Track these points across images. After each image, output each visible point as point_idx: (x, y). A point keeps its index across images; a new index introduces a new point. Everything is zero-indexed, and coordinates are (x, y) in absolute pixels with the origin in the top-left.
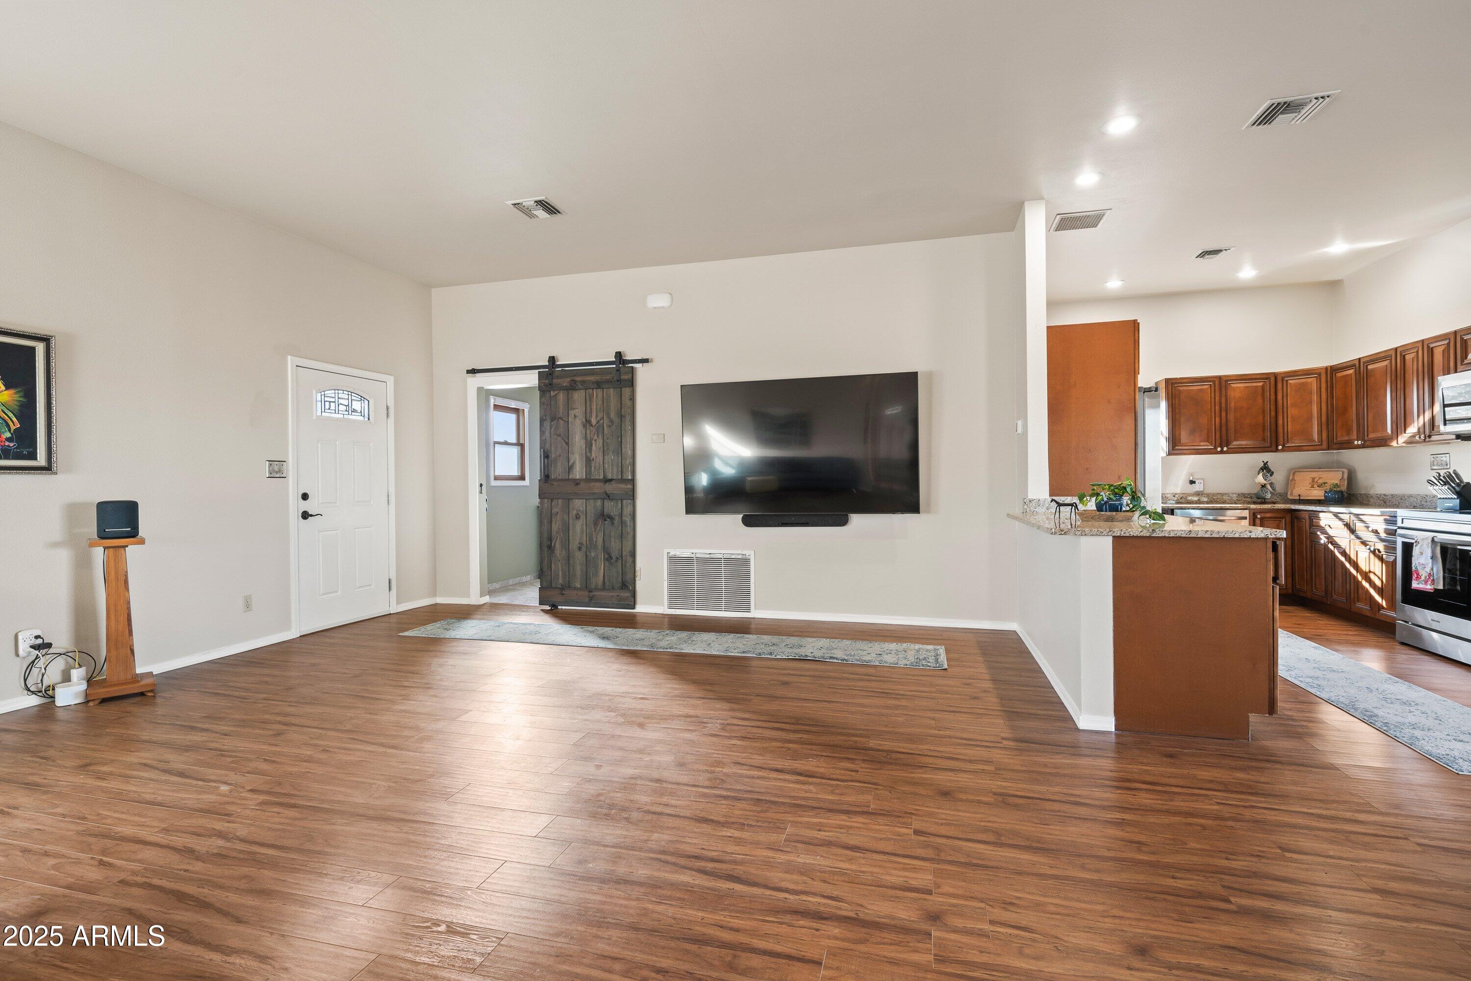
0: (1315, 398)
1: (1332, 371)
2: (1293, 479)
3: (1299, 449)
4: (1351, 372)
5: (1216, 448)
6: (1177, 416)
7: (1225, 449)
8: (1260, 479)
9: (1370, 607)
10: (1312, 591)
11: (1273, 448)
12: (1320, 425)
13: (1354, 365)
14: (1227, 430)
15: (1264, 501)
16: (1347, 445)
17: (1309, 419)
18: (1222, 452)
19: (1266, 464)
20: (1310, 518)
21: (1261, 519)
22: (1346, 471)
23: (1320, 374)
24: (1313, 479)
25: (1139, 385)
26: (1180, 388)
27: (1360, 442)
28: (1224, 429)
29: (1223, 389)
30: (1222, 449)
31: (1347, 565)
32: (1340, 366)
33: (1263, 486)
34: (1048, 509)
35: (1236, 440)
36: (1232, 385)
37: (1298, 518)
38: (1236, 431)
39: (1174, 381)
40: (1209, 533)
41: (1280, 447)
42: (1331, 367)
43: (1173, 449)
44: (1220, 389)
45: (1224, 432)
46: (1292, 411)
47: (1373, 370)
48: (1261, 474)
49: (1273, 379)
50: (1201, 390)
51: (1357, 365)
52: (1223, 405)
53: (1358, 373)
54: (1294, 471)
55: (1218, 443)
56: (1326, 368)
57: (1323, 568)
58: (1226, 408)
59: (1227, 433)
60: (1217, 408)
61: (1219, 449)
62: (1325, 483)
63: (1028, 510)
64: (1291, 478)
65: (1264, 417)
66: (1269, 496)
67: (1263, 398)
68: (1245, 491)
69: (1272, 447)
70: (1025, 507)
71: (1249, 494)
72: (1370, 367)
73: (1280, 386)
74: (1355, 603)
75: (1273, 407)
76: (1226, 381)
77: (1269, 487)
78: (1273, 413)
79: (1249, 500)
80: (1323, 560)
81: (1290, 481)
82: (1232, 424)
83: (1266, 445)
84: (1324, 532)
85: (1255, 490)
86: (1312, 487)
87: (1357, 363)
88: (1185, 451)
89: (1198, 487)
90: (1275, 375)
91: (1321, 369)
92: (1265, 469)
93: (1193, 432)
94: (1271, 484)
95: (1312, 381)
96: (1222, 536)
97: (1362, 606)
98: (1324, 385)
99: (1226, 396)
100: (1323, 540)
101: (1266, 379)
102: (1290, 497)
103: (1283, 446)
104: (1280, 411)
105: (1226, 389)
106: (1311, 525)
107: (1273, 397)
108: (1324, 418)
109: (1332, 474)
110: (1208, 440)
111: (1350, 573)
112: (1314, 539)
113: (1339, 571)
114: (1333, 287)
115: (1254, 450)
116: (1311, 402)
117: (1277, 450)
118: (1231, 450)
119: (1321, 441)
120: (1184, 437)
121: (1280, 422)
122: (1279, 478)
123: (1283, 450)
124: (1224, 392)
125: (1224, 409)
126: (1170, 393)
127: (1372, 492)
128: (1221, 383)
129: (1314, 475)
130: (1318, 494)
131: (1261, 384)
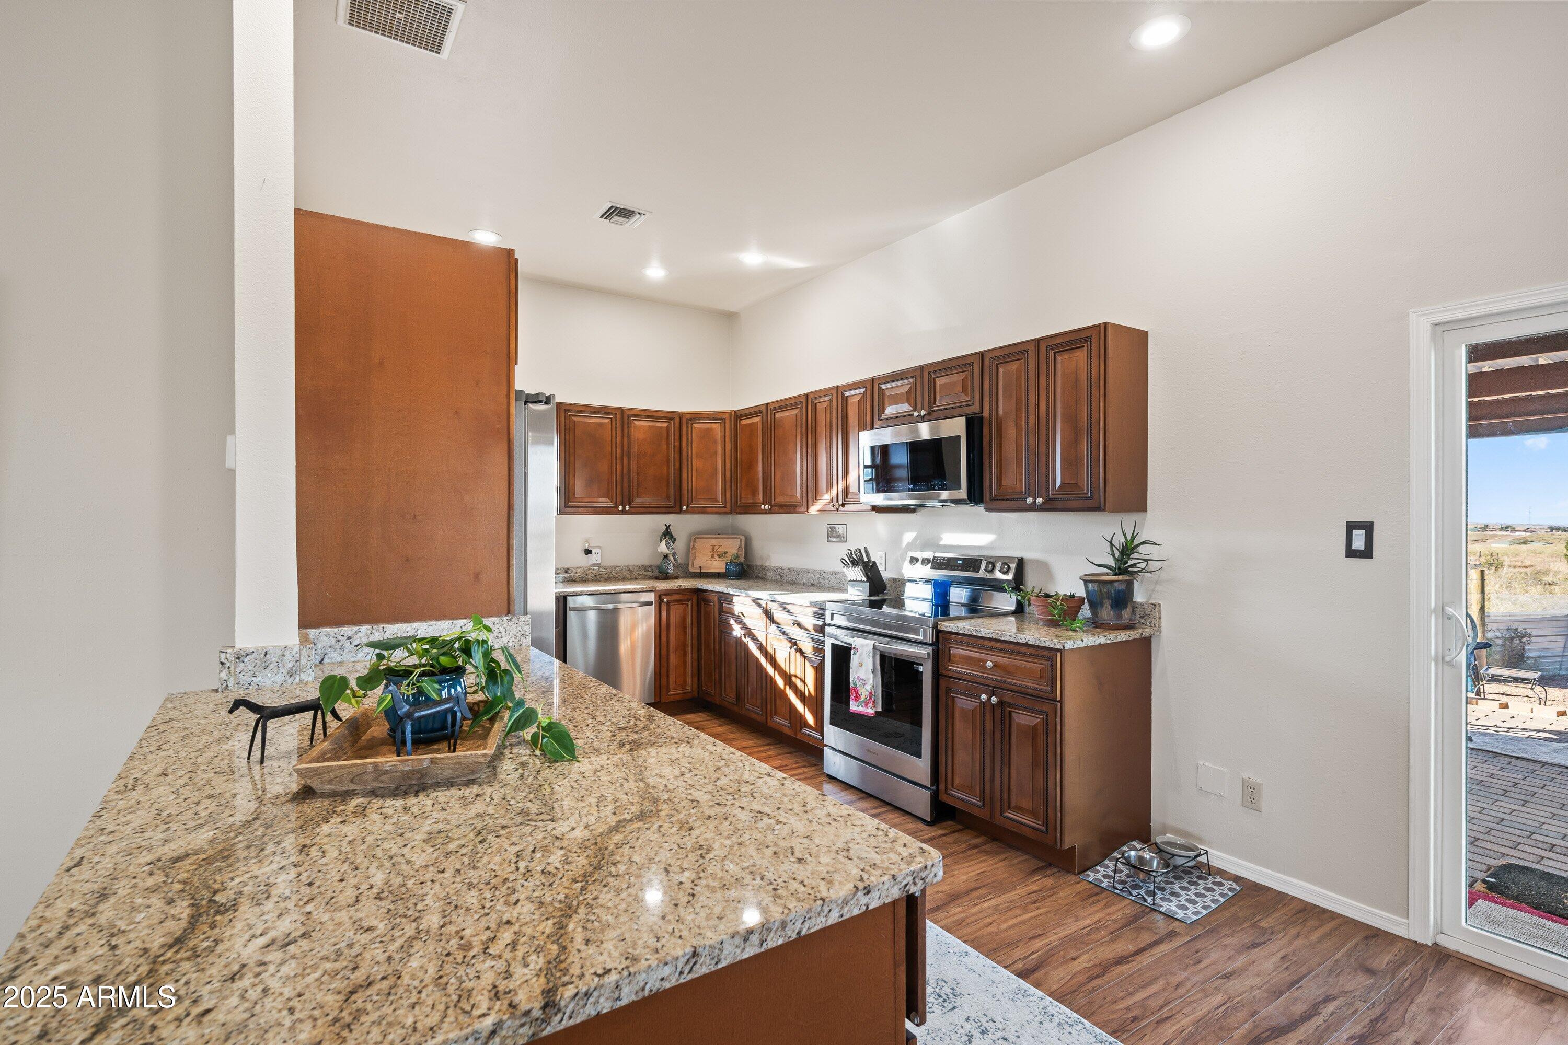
0: (719, 448)
1: (738, 416)
2: (694, 548)
3: (702, 511)
4: (757, 420)
5: (616, 507)
6: (571, 459)
7: (627, 508)
8: (663, 548)
9: (790, 723)
10: (721, 695)
11: (677, 509)
12: (724, 482)
13: (761, 412)
14: (629, 482)
15: (666, 577)
16: (751, 509)
17: (714, 474)
18: (624, 512)
19: (668, 527)
20: (719, 601)
21: (668, 603)
22: (743, 538)
23: (724, 420)
24: (713, 547)
25: (518, 387)
26: (576, 419)
27: (767, 507)
28: (626, 480)
29: (626, 427)
30: (624, 508)
31: (763, 661)
32: (745, 412)
33: (666, 556)
34: (291, 674)
35: (639, 496)
36: (636, 422)
37: (706, 601)
38: (639, 485)
39: (567, 408)
40: (755, 939)
41: (684, 508)
42: (735, 412)
43: (566, 506)
44: (622, 425)
45: (626, 485)
46: (696, 463)
47: (781, 419)
48: (664, 542)
49: (677, 420)
50: (601, 425)
51: (764, 412)
52: (626, 449)
53: (765, 422)
54: (696, 536)
55: (619, 499)
56: (730, 413)
57: (734, 667)
58: (629, 452)
59: (629, 486)
60: (619, 451)
61: (620, 508)
62: (726, 553)
63: (231, 684)
64: (692, 545)
65: (668, 469)
66: (671, 570)
67: (668, 444)
68: (646, 562)
69: (675, 507)
70: (224, 675)
71: (650, 567)
72: (778, 415)
73: (684, 429)
74: (772, 717)
75: (677, 456)
76: (630, 416)
77: (671, 557)
78: (677, 465)
79: (649, 573)
80: (734, 657)
81: (690, 550)
82: (634, 476)
83: (671, 503)
84: (740, 622)
85: (658, 561)
86: (713, 557)
87: (764, 408)
88: (580, 510)
89: (595, 558)
90: (680, 415)
91: (726, 412)
92: (667, 534)
93: (590, 482)
94: (674, 554)
95: (716, 427)
96: (794, 936)
97: (781, 722)
98: (728, 434)
99: (629, 435)
100: (737, 631)
101: (671, 419)
102: (691, 570)
103: (688, 507)
104: (685, 461)
105: (628, 427)
106: (721, 610)
107: (677, 443)
108: (728, 475)
109: (730, 542)
110: (607, 495)
111: (767, 673)
112: (725, 628)
113: (753, 673)
114: (729, 318)
115: (658, 510)
116: (715, 453)
117: (680, 512)
118: (633, 510)
119: (725, 502)
120: (579, 487)
121: (685, 475)
122: (680, 545)
123: (687, 512)
124: (626, 431)
125: (627, 454)
126: (563, 425)
127: (767, 564)
128: (623, 417)
129: (714, 542)
130: (718, 566)
131: (665, 425)
